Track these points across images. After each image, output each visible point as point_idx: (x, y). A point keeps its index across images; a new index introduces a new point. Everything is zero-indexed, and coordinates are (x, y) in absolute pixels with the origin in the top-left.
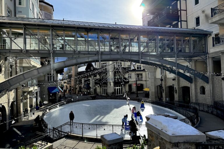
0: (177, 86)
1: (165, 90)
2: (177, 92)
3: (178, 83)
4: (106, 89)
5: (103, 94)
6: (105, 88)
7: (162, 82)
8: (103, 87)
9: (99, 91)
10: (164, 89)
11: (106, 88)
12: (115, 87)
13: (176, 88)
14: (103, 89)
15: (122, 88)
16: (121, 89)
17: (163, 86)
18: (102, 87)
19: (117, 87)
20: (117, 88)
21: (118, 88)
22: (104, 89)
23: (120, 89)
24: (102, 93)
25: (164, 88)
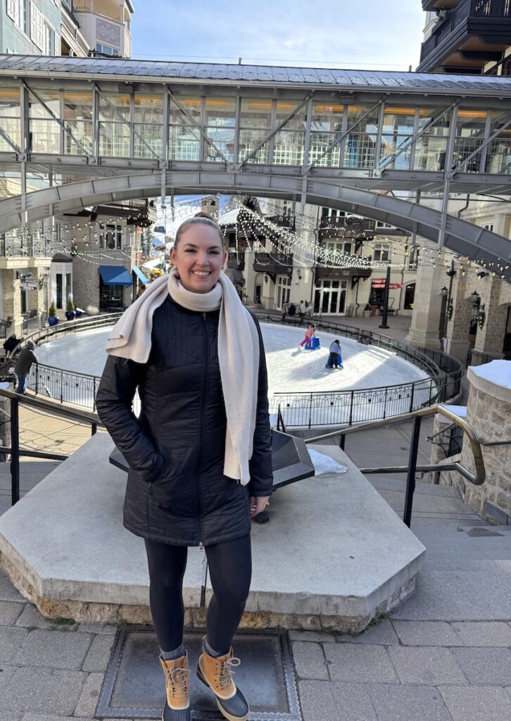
0: (489, 299)
1: (457, 312)
2: (486, 322)
3: (493, 287)
4: (289, 290)
5: (279, 306)
6: (287, 287)
7: (454, 280)
8: (280, 283)
9: (268, 296)
10: (454, 308)
11: (289, 287)
12: (318, 286)
13: (484, 307)
14: (280, 287)
15: (343, 294)
16: (339, 295)
17: (454, 296)
18: (277, 281)
19: (327, 285)
20: (326, 290)
21: (331, 290)
22: (284, 289)
23: (335, 294)
24: (276, 301)
25: (454, 304)
